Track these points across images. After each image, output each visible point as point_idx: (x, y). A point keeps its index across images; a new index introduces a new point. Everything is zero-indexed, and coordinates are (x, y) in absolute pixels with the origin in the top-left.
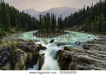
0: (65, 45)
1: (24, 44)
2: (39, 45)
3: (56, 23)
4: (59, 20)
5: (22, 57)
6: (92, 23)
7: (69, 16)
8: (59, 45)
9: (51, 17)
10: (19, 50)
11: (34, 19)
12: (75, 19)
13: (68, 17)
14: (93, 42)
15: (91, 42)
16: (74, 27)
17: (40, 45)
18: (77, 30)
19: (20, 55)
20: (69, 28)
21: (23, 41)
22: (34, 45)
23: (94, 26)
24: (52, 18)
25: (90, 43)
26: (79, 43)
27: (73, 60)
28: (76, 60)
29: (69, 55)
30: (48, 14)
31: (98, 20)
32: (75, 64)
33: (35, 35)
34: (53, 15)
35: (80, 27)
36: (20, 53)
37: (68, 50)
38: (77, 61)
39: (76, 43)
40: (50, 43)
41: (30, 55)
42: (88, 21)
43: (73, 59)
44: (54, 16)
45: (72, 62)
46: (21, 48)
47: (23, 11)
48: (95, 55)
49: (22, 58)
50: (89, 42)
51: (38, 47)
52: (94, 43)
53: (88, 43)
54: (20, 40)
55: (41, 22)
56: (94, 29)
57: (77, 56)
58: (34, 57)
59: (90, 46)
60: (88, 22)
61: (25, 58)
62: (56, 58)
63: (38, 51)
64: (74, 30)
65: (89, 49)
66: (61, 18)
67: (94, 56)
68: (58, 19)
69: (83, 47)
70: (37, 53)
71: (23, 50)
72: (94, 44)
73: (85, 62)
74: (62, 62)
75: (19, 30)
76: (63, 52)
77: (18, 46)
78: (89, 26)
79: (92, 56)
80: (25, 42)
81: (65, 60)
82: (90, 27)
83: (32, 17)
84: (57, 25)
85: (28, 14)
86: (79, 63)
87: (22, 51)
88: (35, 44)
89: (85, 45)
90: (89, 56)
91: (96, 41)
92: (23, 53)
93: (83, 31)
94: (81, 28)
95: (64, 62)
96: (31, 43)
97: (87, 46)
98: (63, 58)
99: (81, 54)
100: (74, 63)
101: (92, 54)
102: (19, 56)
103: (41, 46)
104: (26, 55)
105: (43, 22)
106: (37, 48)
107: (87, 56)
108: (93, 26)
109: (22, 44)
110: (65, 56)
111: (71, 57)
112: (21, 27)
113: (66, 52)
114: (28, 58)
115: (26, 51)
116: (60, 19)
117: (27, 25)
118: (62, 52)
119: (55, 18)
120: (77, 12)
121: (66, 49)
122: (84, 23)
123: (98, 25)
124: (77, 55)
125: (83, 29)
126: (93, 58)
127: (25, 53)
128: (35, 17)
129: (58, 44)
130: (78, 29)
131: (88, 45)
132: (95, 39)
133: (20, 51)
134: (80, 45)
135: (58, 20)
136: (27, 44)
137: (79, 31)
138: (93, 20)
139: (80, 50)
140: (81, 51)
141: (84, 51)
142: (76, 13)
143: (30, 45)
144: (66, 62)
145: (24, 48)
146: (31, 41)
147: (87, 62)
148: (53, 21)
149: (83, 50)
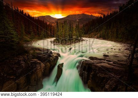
1: (41, 53)
2: (57, 54)
11: (50, 26)
16: (92, 34)
19: (37, 66)
20: (87, 35)
27: (94, 69)
34: (71, 22)
36: (35, 63)
38: (97, 70)
41: (47, 66)
45: (93, 71)
46: (38, 58)
47: (39, 18)
49: (38, 69)
54: (36, 49)
57: (97, 64)
61: (42, 69)
64: (93, 37)
71: (40, 60)
87: (38, 61)
88: (53, 53)
92: (40, 63)
93: (101, 38)
94: (99, 35)
96: (48, 52)
104: (43, 65)
106: (55, 58)
109: (38, 53)
114: (45, 69)
115: (43, 62)
122: (102, 30)
125: (101, 36)
133: (36, 61)
137: (98, 38)
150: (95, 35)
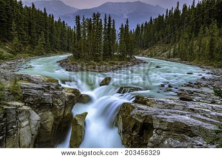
0: (137, 90)
1: (32, 88)
2: (72, 91)
3: (115, 39)
4: (122, 32)
5: (24, 124)
6: (195, 42)
7: (146, 24)
8: (122, 90)
9: (103, 22)
10: (18, 104)
11: (61, 24)
12: (158, 30)
13: (142, 25)
14: (198, 84)
15: (195, 84)
16: (157, 48)
17: (76, 91)
18: (163, 56)
19: (20, 119)
20: (145, 50)
21: (29, 80)
22: (58, 92)
23: (200, 49)
24: (105, 26)
25: (193, 87)
26: (170, 86)
27: (157, 129)
28: (162, 127)
29: (146, 116)
30: (96, 16)
31: (207, 36)
32: (162, 137)
33: (62, 64)
34: (110, 18)
35: (170, 48)
36: (18, 112)
37: (144, 103)
38: (165, 130)
39: (162, 86)
40: (101, 85)
41: (47, 119)
42: (187, 36)
43: (157, 127)
44: (110, 22)
45: (154, 132)
46: (23, 99)
47: (33, 5)
48: (204, 115)
49: (23, 127)
50: (190, 85)
51: (71, 97)
52: (202, 86)
53: (188, 85)
54: (21, 78)
55: (80, 34)
56: (199, 55)
57: (165, 117)
58: (57, 123)
59: (192, 93)
60: (186, 38)
61: (32, 126)
62: (116, 123)
63: (70, 107)
64: (158, 56)
65: (190, 100)
66: (127, 27)
67: (203, 117)
68: (121, 29)
69: (179, 95)
70: (67, 113)
71: (30, 105)
72: (202, 88)
73: (183, 133)
74: (131, 133)
75: (20, 51)
76: (134, 108)
77: (14, 94)
78: (189, 47)
79: (199, 116)
80: (34, 82)
81: (138, 129)
82: (191, 49)
83: (56, 19)
84: (119, 42)
85: (45, 14)
86: (169, 134)
87: (25, 108)
88: (63, 88)
89: (181, 90)
90: (192, 117)
91: (204, 83)
92: (28, 112)
93: (177, 59)
94: (172, 52)
95: (135, 134)
96: (51, 85)
97: (185, 94)
98: (132, 124)
99: (175, 113)
100: (159, 135)
101: (198, 112)
102: (14, 123)
103: (79, 92)
104: (35, 117)
105: (84, 34)
106: (67, 100)
107: (187, 118)
108: (198, 48)
109: (25, 88)
110: (137, 119)
111: (152, 119)
112: (25, 44)
113: (139, 109)
114: (41, 127)
115: (37, 108)
116: (125, 30)
117: (42, 40)
118: (131, 108)
119: (113, 26)
120: (163, 15)
121: (139, 100)
122: (179, 40)
123: (207, 47)
124: (165, 114)
125: (176, 54)
126: (200, 123)
127: (33, 113)
128: (64, 22)
129: (122, 88)
130: (165, 54)
131: (188, 91)
132: (203, 78)
133: (19, 106)
134: (170, 90)
135: (119, 31)
136: (39, 89)
137: (169, 58)
138: (196, 36)
139: (172, 102)
140: (174, 105)
141: (180, 104)
142: (161, 18)
143: (48, 92)
144: (141, 134)
145: (31, 99)
146: (52, 80)
147: (187, 131)
148: (109, 32)
149: (178, 102)
150: (164, 52)
